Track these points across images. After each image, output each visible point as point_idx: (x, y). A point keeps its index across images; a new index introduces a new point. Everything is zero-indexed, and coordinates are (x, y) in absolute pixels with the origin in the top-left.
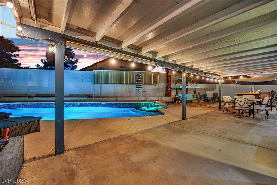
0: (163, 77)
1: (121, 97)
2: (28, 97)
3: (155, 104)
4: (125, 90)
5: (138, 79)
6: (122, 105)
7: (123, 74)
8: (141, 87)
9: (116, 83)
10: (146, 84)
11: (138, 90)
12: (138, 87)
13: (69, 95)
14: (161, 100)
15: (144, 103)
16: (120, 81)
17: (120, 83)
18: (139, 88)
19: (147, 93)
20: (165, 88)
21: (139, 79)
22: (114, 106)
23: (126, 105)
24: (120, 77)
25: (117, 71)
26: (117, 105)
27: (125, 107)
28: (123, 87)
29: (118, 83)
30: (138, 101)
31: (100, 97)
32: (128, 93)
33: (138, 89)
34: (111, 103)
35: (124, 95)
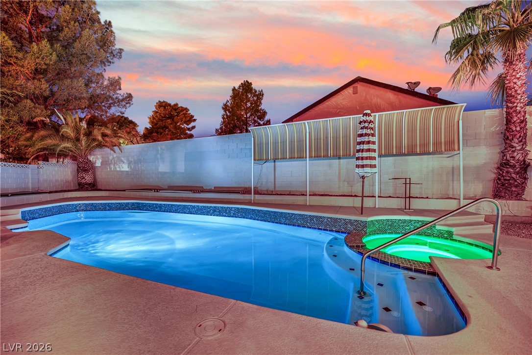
0: (484, 123)
1: (322, 195)
2: (155, 191)
3: (438, 227)
4: (337, 174)
5: (361, 135)
6: (311, 220)
7: (326, 130)
8: (373, 162)
9: (306, 157)
10: (404, 155)
11: (361, 174)
12: (360, 162)
13: (215, 187)
14: (472, 209)
15: (388, 220)
16: (318, 149)
17: (318, 157)
18: (363, 166)
19: (408, 183)
20: (496, 166)
21: (366, 135)
22: (289, 220)
23: (322, 221)
24: (317, 139)
25: (306, 122)
26: (297, 220)
27: (319, 229)
28: (330, 166)
29: (310, 157)
30: (362, 211)
31: (271, 193)
32: (346, 184)
33: (360, 171)
34: (282, 213)
35: (335, 190)
